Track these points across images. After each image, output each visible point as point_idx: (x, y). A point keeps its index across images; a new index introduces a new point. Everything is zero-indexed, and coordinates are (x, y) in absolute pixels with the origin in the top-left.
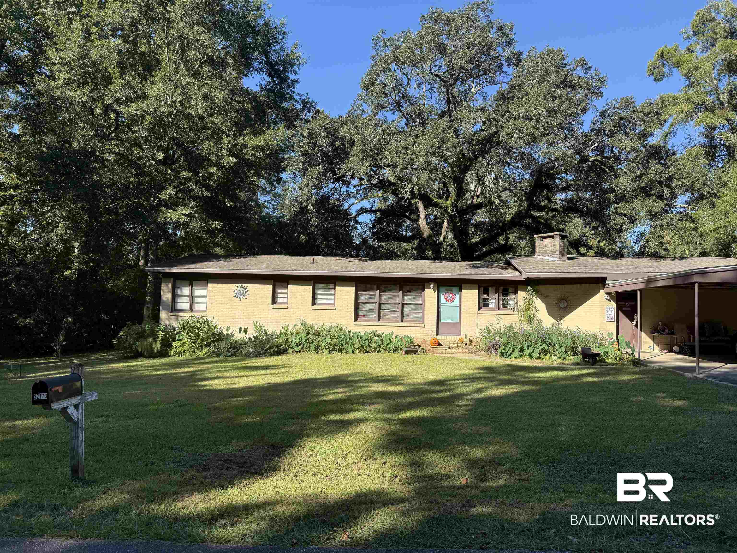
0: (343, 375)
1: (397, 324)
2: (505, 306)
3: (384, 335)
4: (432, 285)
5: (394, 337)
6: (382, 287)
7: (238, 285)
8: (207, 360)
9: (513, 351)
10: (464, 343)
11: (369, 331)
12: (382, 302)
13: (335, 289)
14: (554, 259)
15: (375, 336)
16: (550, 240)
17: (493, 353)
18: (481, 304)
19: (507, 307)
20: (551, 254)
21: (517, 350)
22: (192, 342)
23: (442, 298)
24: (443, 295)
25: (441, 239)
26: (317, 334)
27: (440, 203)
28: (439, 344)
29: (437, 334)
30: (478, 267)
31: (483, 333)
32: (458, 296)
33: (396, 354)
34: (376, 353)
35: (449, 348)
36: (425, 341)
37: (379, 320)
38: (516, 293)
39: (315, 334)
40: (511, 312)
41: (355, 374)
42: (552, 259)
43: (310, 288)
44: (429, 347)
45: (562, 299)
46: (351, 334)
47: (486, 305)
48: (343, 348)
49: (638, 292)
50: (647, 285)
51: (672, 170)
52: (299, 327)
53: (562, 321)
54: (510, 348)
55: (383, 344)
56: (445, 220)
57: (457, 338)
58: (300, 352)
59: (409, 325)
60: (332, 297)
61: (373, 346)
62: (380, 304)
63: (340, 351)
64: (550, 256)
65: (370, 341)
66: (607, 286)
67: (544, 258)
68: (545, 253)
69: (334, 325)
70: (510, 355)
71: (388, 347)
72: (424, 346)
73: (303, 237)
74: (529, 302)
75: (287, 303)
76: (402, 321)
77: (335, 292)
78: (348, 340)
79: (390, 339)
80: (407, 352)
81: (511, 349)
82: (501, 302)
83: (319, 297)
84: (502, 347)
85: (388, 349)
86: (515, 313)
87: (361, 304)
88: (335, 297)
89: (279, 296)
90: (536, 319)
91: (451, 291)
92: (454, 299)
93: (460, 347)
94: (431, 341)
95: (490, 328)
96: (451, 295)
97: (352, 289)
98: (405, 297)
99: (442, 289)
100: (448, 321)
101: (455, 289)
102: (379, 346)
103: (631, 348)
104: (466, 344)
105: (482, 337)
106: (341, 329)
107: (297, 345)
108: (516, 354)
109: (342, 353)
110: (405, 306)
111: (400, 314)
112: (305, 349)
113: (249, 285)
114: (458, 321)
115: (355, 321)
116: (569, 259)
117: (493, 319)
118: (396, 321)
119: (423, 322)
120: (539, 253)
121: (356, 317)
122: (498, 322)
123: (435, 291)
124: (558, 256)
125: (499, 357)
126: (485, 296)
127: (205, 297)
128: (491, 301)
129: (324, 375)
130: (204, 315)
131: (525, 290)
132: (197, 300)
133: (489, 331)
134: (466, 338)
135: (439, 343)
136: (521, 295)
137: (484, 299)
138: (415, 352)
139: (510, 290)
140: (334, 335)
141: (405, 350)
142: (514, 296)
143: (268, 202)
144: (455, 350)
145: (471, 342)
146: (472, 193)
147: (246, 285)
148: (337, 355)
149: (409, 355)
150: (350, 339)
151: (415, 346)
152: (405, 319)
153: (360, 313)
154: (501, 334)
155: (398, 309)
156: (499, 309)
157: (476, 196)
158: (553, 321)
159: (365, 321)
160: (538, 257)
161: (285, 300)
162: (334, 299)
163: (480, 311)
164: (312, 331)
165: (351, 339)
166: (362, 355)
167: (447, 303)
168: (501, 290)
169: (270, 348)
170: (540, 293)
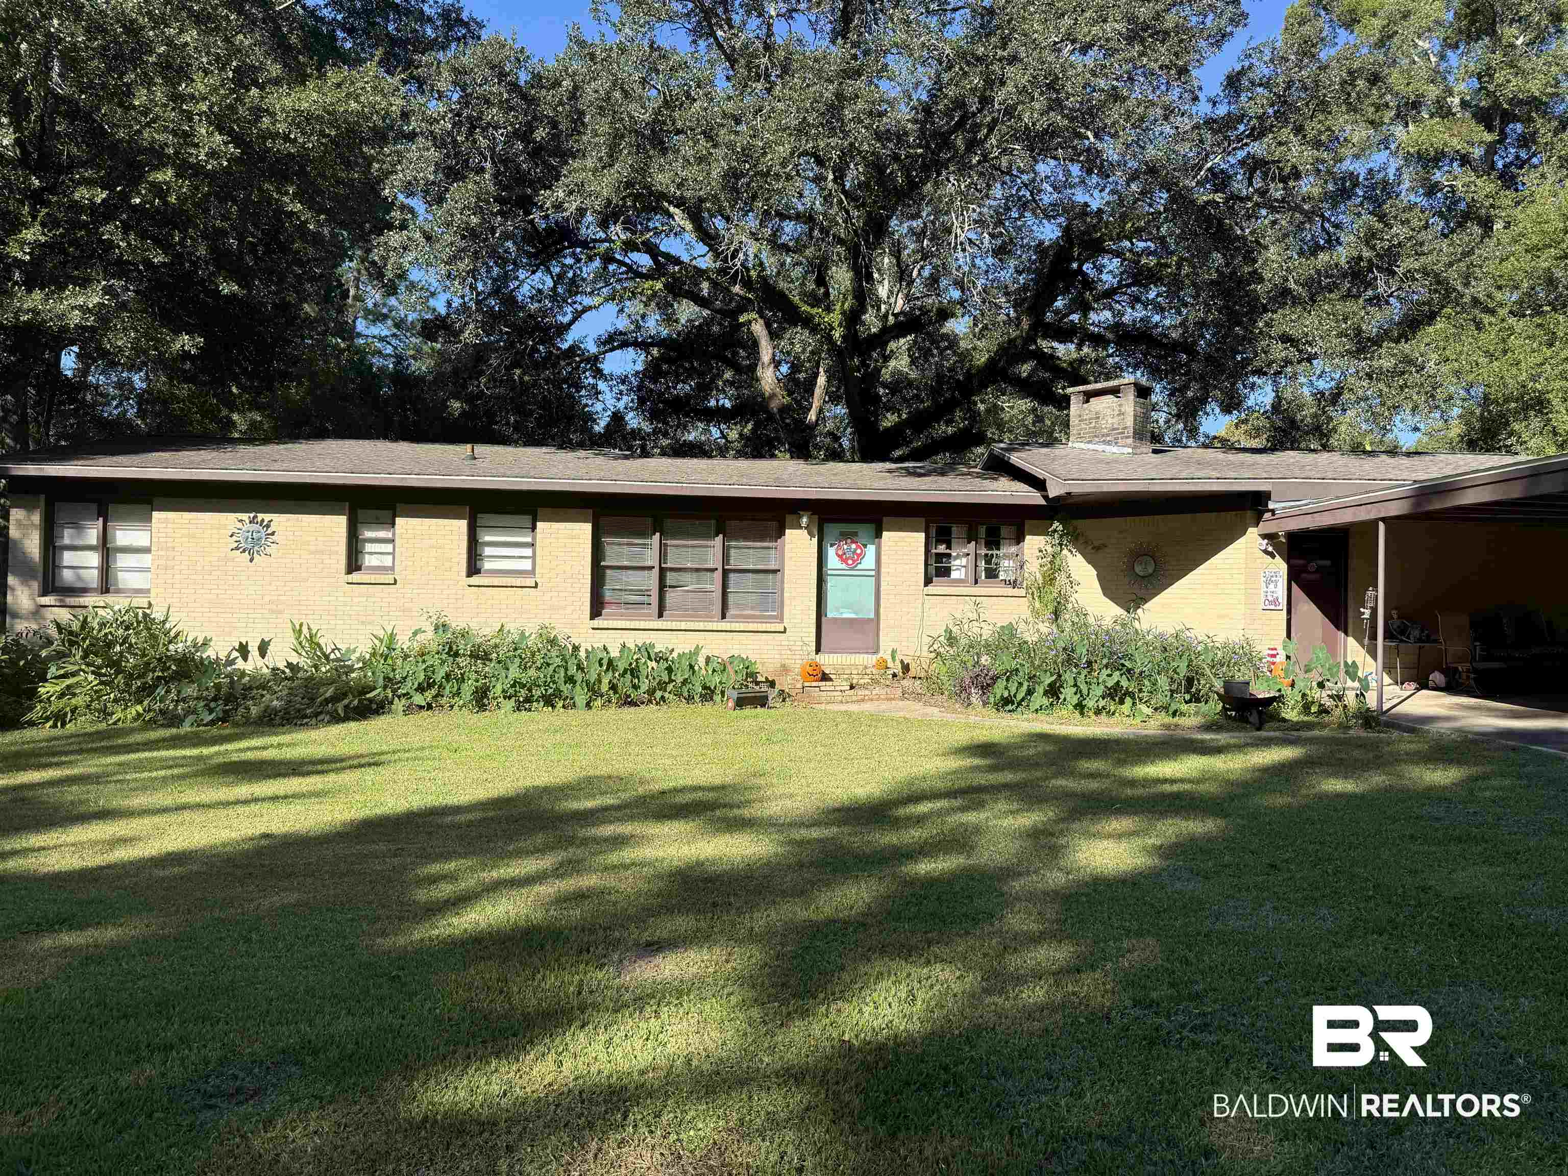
0: (547, 790)
1: (710, 626)
2: (992, 574)
3: (675, 655)
4: (805, 520)
5: (701, 661)
6: (668, 523)
7: (245, 516)
8: (138, 738)
9: (1030, 692)
10: (890, 672)
11: (632, 647)
12: (669, 565)
13: (534, 528)
14: (1122, 450)
15: (650, 658)
16: (1109, 399)
17: (975, 699)
18: (932, 570)
19: (996, 576)
20: (1112, 437)
21: (1040, 690)
22: (101, 683)
23: (831, 552)
24: (832, 545)
25: (812, 416)
26: (480, 655)
27: (813, 317)
28: (825, 677)
29: (818, 650)
30: (921, 475)
31: (935, 646)
32: (871, 549)
33: (708, 705)
34: (653, 707)
35: (852, 687)
36: (785, 669)
37: (660, 615)
38: (1019, 539)
39: (474, 656)
40: (1010, 591)
41: (587, 786)
42: (1115, 449)
43: (461, 525)
44: (799, 686)
45: (1137, 555)
46: (582, 654)
47: (945, 572)
48: (558, 694)
49: (1382, 527)
50: (1417, 504)
51: (1399, 231)
52: (429, 635)
53: (1139, 611)
54: (1020, 684)
55: (671, 681)
56: (821, 370)
57: (870, 660)
58: (430, 707)
59: (742, 627)
60: (528, 552)
61: (644, 687)
62: (663, 572)
63: (549, 701)
64: (1109, 443)
65: (634, 672)
66: (1267, 515)
67: (1091, 446)
68: (1097, 436)
69: (532, 629)
70: (1019, 704)
71: (685, 689)
72: (783, 683)
73: (456, 405)
74: (1052, 562)
75: (392, 568)
76: (724, 617)
77: (534, 538)
78: (572, 670)
79: (691, 667)
80: (741, 703)
81: (1025, 688)
82: (982, 564)
83: (488, 551)
84: (1001, 684)
85: (686, 694)
86: (1016, 592)
87: (608, 572)
88: (534, 553)
89: (369, 547)
90: (1070, 606)
91: (855, 534)
92: (861, 556)
93: (878, 682)
94: (803, 667)
95: (955, 630)
96: (854, 546)
97: (584, 530)
98: (732, 551)
99: (832, 530)
100: (845, 616)
101: (864, 530)
102: (662, 686)
103: (1360, 680)
104: (894, 675)
105: (933, 655)
106: (553, 642)
107: (421, 689)
108: (1039, 699)
109: (553, 707)
110: (732, 576)
111: (718, 595)
112: (443, 701)
113: (275, 517)
114: (872, 616)
115: (592, 618)
116: (1155, 452)
117: (963, 609)
118: (709, 618)
119: (781, 618)
120: (1080, 437)
121: (597, 608)
122: (975, 616)
123: (811, 534)
124: (1130, 441)
125: (991, 712)
126: (942, 549)
127: (147, 550)
128: (957, 562)
129: (481, 794)
130: (143, 602)
131: (1044, 533)
132: (122, 561)
133: (952, 640)
134: (893, 658)
135: (824, 674)
136: (1034, 544)
137: (940, 557)
138: (761, 701)
139: (1004, 531)
140: (533, 655)
141: (735, 695)
142: (1013, 549)
143: (382, 339)
144: (867, 692)
145: (906, 668)
146: (883, 307)
147: (267, 517)
148: (542, 716)
149: (748, 711)
150: (580, 667)
151: (757, 683)
152: (731, 612)
153: (608, 596)
154: (990, 649)
155: (714, 584)
156: (976, 582)
157: (893, 314)
158: (1118, 611)
159: (622, 616)
160: (1076, 445)
161: (387, 561)
162: (534, 557)
163: (931, 589)
164: (463, 647)
165: (582, 669)
166: (613, 713)
167: (844, 566)
168: (982, 531)
169: (335, 699)
170: (1081, 540)
